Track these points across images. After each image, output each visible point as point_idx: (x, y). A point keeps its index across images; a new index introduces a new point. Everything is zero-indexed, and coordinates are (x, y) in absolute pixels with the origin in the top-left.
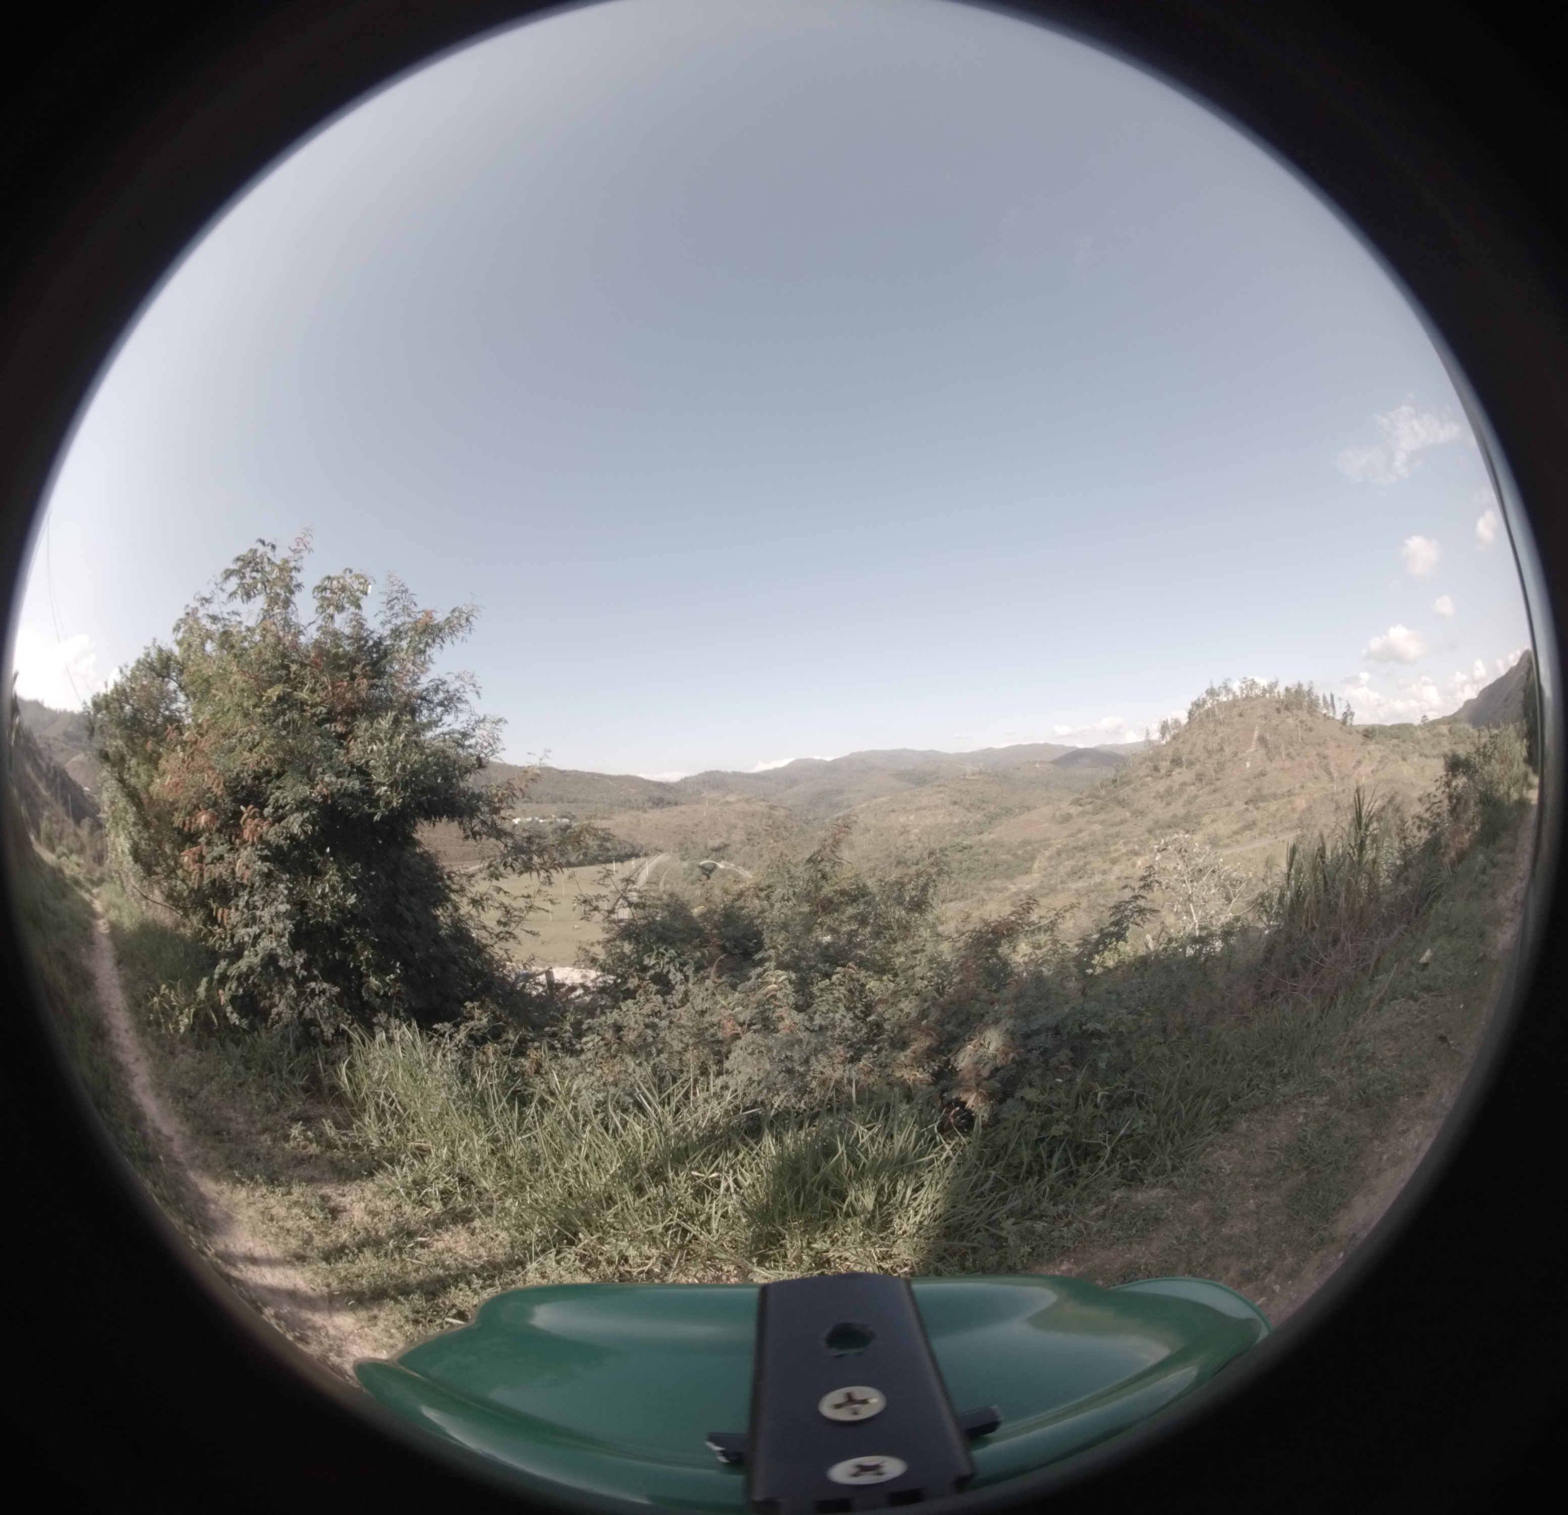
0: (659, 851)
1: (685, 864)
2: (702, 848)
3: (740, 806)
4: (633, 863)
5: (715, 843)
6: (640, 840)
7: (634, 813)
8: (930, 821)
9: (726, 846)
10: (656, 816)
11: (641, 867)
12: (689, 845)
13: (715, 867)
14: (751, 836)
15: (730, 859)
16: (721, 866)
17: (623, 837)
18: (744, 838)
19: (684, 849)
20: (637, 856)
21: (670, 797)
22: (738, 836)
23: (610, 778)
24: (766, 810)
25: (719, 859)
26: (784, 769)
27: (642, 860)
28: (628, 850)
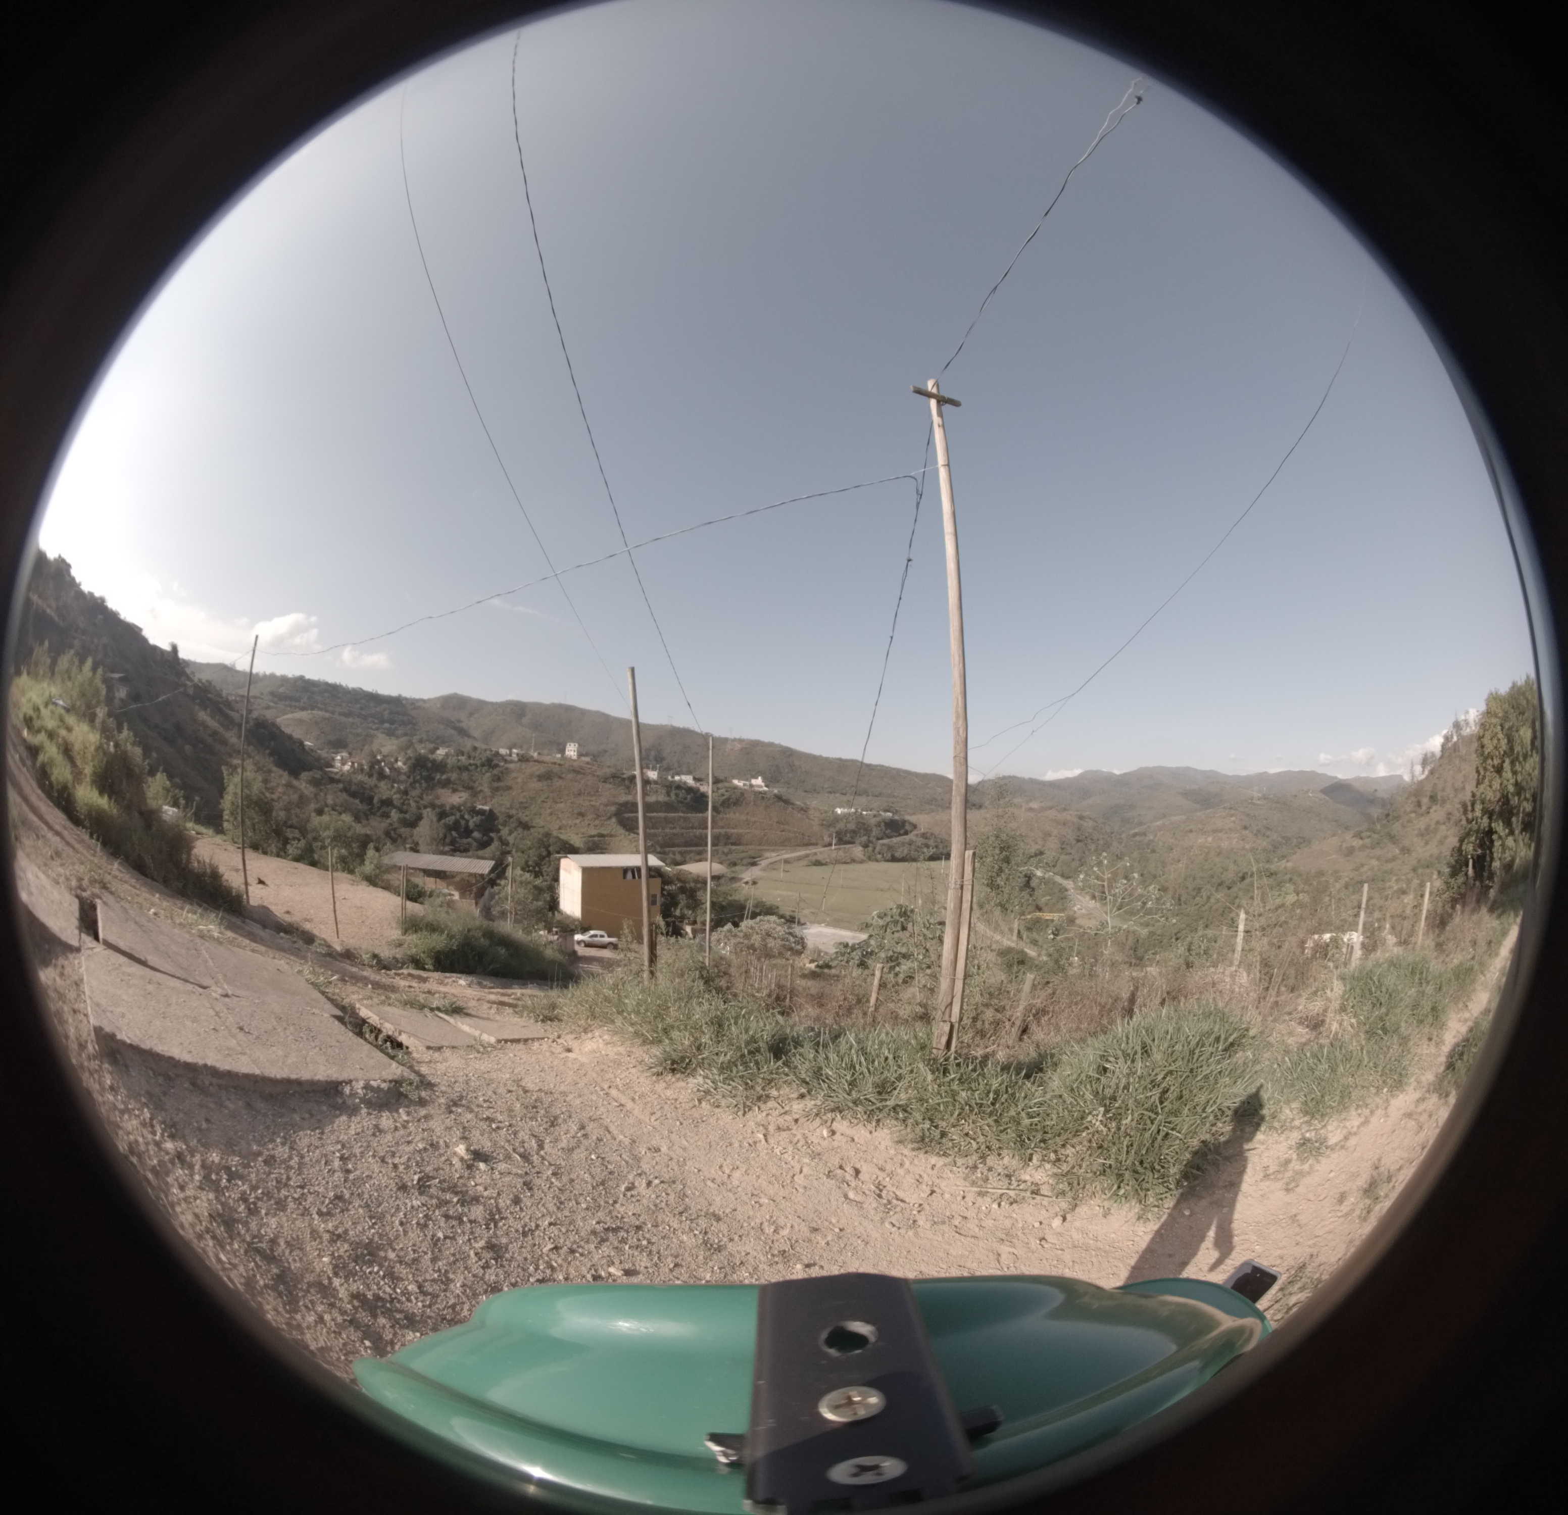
5: (1032, 848)
8: (1226, 844)
9: (1042, 854)
13: (1033, 874)
14: (1062, 846)
15: (1049, 867)
16: (1039, 874)
18: (1055, 846)
22: (1053, 844)
24: (1074, 820)
25: (1036, 867)
26: (1075, 779)
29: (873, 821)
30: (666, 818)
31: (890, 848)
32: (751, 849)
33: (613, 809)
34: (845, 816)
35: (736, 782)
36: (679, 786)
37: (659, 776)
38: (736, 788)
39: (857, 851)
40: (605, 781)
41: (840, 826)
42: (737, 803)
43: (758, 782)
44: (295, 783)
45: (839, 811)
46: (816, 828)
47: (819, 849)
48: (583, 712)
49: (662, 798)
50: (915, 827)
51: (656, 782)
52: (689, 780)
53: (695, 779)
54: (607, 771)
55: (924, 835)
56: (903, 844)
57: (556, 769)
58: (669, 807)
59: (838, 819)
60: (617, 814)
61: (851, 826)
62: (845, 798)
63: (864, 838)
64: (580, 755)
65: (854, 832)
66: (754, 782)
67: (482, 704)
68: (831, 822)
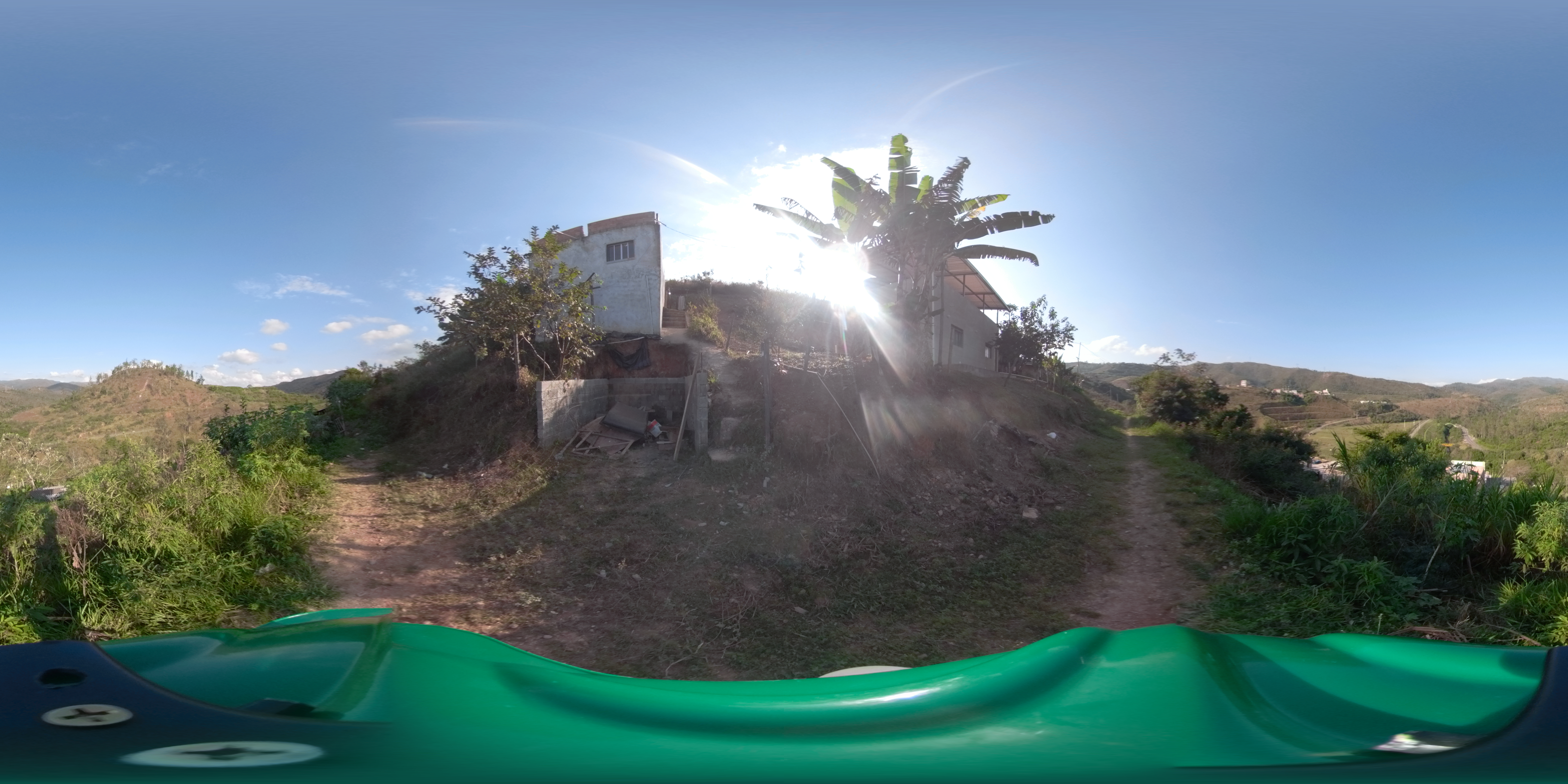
0: (1427, 418)
1: (1439, 424)
2: (1447, 417)
3: (1467, 399)
4: (1414, 423)
5: (1453, 415)
6: (1420, 412)
7: (1418, 400)
8: (1554, 410)
9: (1459, 417)
10: (1428, 402)
11: (1418, 424)
12: (1442, 416)
13: (1452, 426)
14: (1470, 413)
15: (1460, 423)
16: (1455, 426)
17: (1411, 411)
18: (1467, 414)
19: (1439, 418)
20: (1416, 420)
21: (1437, 394)
22: (1465, 413)
23: (1410, 384)
24: (1479, 402)
25: (1454, 423)
26: (1492, 383)
27: (1419, 421)
28: (1413, 417)
29: (1377, 406)
30: (1282, 409)
31: (1383, 417)
32: (1320, 420)
33: (1259, 406)
34: (1364, 403)
35: (1316, 392)
36: (1289, 395)
37: (1282, 391)
38: (1315, 394)
39: (1368, 419)
40: (1257, 394)
41: (1361, 408)
42: (1315, 401)
43: (1326, 391)
44: (1120, 404)
45: (1362, 402)
46: (1350, 410)
47: (1352, 419)
48: (1259, 365)
49: (1281, 400)
50: (1397, 407)
51: (1279, 394)
52: (1295, 392)
53: (1298, 392)
54: (1258, 391)
55: (1401, 411)
56: (1390, 415)
57: (1236, 391)
58: (1284, 404)
59: (1361, 405)
60: (1261, 408)
61: (1367, 408)
62: (1364, 396)
63: (1371, 413)
64: (1248, 385)
65: (1367, 412)
66: (1324, 391)
67: (1213, 365)
68: (1357, 407)
